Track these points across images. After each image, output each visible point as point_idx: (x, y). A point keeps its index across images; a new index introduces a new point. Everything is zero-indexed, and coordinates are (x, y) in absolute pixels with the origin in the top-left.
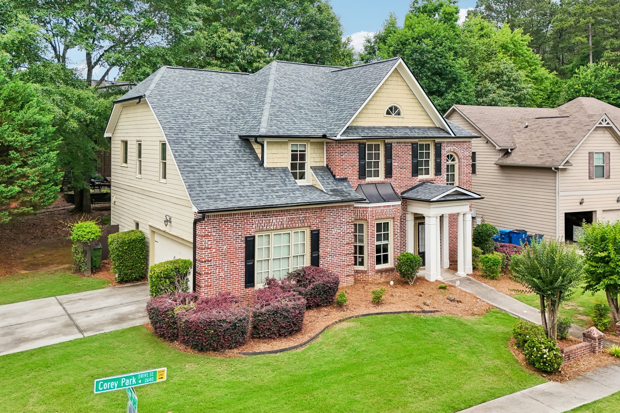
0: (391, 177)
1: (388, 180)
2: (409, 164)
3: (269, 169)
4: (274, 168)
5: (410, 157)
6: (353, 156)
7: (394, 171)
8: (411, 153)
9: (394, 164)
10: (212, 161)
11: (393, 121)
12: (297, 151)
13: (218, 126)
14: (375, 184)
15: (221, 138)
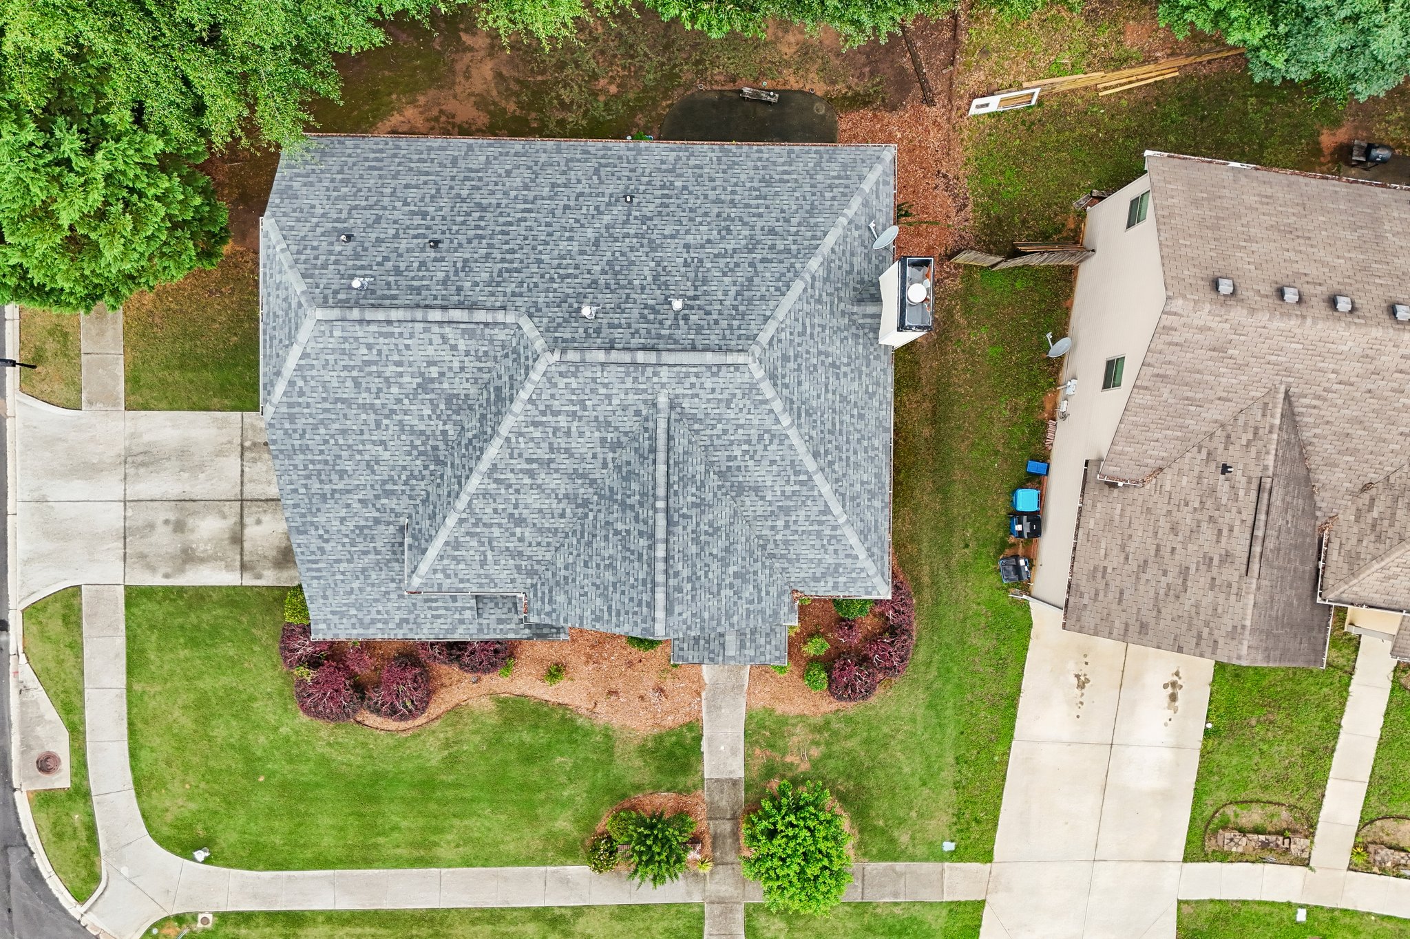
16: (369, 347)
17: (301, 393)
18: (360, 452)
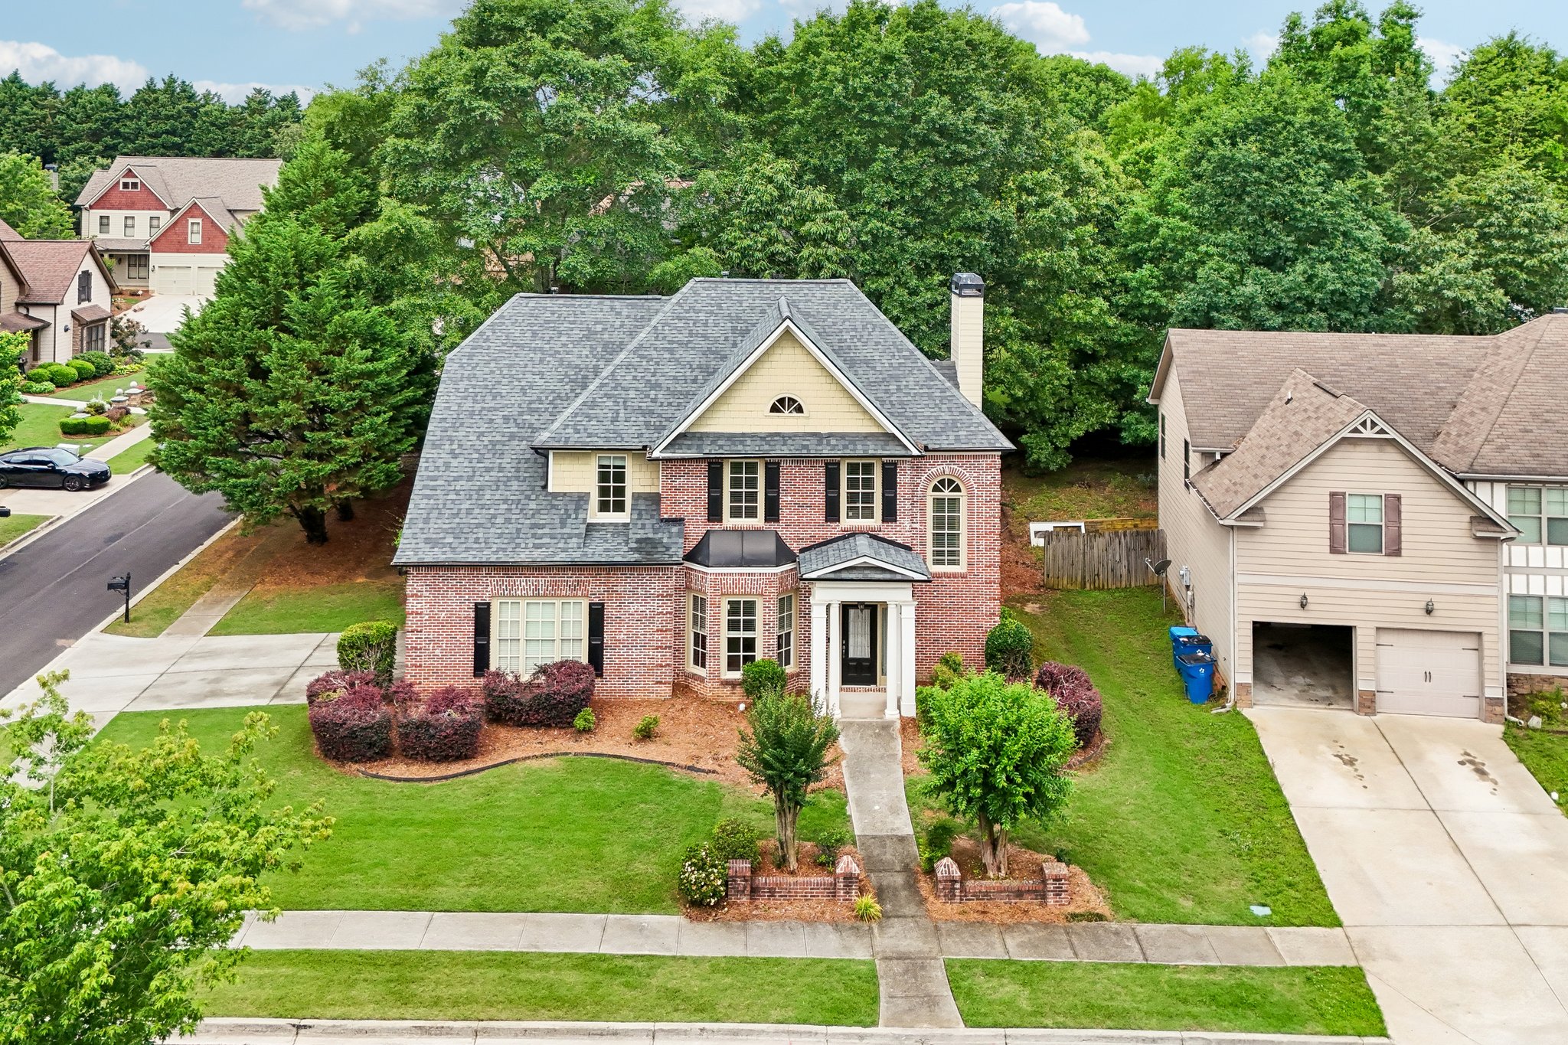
0: (778, 521)
1: (773, 526)
2: (820, 499)
3: (555, 495)
4: (565, 494)
5: (822, 488)
6: (699, 482)
7: (784, 511)
8: (823, 480)
9: (785, 498)
10: (470, 479)
11: (787, 423)
12: (608, 467)
13: (521, 414)
14: (741, 532)
15: (512, 436)
16: (553, 313)
17: (487, 340)
18: (519, 380)
